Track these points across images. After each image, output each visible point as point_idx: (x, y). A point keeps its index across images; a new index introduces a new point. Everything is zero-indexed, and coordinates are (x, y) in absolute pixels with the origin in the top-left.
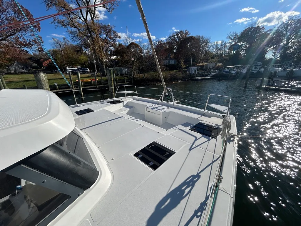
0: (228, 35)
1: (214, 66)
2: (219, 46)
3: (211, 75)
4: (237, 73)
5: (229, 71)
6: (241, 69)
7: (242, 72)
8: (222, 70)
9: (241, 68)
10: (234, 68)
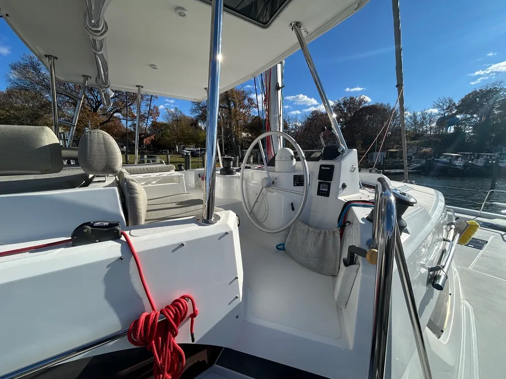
0: (434, 102)
1: (415, 152)
2: (418, 119)
3: (413, 168)
4: (465, 166)
5: (448, 161)
6: (473, 159)
7: (475, 163)
8: (433, 159)
9: (473, 157)
10: (457, 157)
